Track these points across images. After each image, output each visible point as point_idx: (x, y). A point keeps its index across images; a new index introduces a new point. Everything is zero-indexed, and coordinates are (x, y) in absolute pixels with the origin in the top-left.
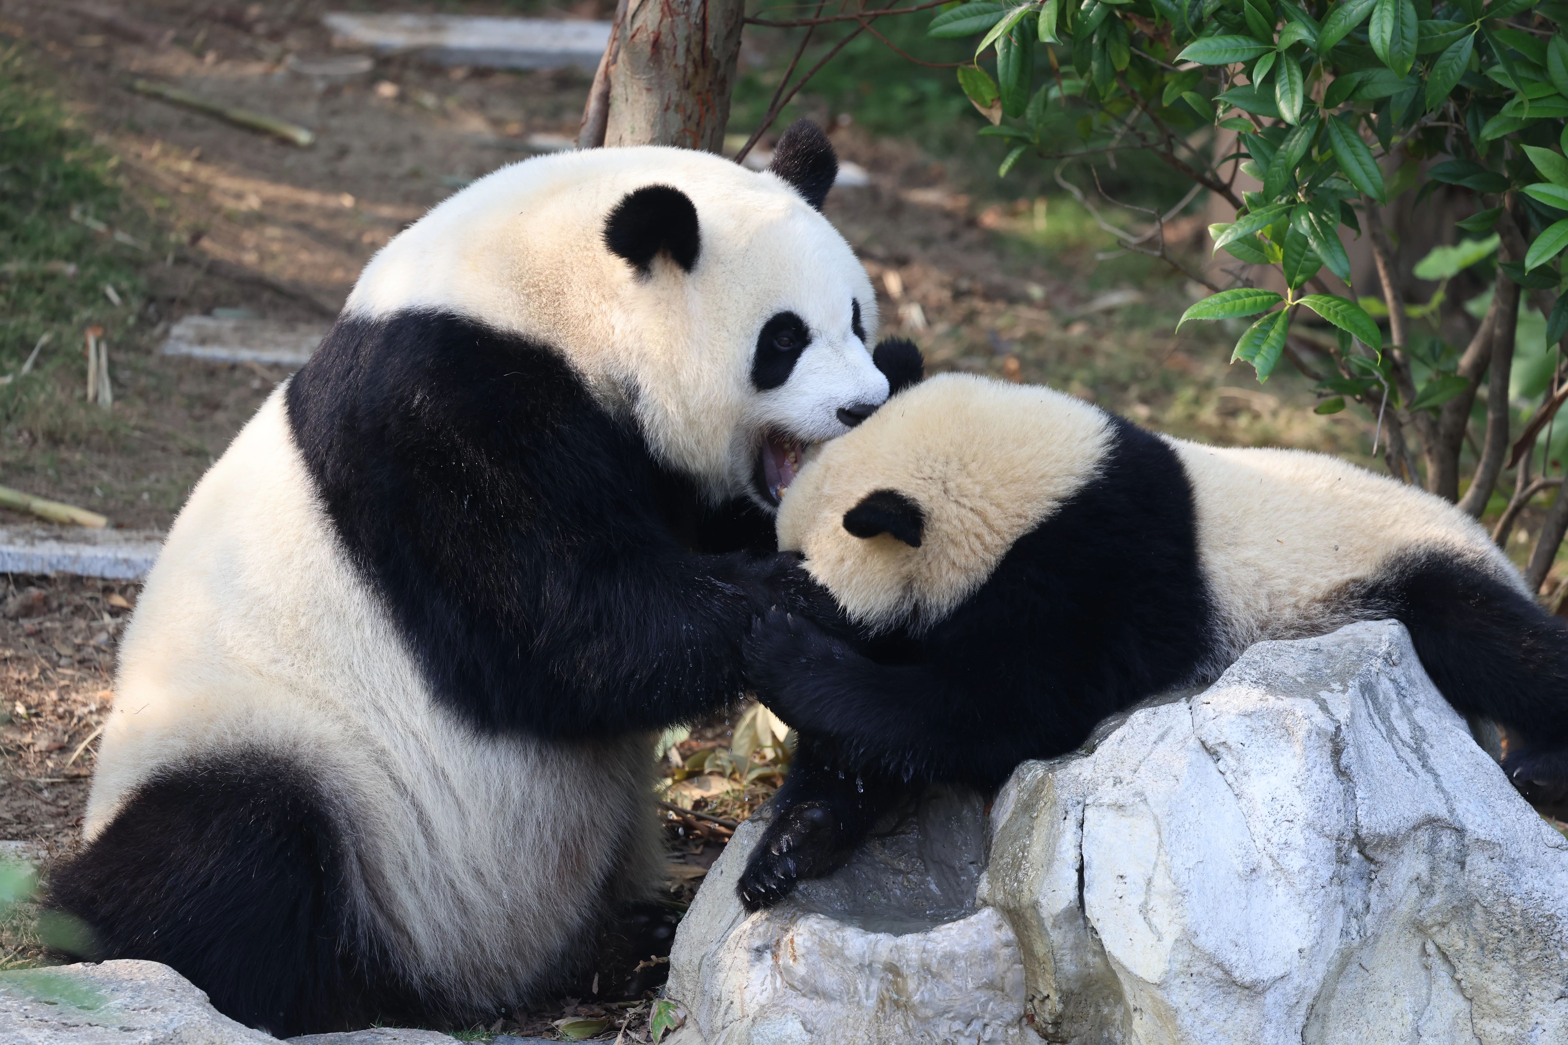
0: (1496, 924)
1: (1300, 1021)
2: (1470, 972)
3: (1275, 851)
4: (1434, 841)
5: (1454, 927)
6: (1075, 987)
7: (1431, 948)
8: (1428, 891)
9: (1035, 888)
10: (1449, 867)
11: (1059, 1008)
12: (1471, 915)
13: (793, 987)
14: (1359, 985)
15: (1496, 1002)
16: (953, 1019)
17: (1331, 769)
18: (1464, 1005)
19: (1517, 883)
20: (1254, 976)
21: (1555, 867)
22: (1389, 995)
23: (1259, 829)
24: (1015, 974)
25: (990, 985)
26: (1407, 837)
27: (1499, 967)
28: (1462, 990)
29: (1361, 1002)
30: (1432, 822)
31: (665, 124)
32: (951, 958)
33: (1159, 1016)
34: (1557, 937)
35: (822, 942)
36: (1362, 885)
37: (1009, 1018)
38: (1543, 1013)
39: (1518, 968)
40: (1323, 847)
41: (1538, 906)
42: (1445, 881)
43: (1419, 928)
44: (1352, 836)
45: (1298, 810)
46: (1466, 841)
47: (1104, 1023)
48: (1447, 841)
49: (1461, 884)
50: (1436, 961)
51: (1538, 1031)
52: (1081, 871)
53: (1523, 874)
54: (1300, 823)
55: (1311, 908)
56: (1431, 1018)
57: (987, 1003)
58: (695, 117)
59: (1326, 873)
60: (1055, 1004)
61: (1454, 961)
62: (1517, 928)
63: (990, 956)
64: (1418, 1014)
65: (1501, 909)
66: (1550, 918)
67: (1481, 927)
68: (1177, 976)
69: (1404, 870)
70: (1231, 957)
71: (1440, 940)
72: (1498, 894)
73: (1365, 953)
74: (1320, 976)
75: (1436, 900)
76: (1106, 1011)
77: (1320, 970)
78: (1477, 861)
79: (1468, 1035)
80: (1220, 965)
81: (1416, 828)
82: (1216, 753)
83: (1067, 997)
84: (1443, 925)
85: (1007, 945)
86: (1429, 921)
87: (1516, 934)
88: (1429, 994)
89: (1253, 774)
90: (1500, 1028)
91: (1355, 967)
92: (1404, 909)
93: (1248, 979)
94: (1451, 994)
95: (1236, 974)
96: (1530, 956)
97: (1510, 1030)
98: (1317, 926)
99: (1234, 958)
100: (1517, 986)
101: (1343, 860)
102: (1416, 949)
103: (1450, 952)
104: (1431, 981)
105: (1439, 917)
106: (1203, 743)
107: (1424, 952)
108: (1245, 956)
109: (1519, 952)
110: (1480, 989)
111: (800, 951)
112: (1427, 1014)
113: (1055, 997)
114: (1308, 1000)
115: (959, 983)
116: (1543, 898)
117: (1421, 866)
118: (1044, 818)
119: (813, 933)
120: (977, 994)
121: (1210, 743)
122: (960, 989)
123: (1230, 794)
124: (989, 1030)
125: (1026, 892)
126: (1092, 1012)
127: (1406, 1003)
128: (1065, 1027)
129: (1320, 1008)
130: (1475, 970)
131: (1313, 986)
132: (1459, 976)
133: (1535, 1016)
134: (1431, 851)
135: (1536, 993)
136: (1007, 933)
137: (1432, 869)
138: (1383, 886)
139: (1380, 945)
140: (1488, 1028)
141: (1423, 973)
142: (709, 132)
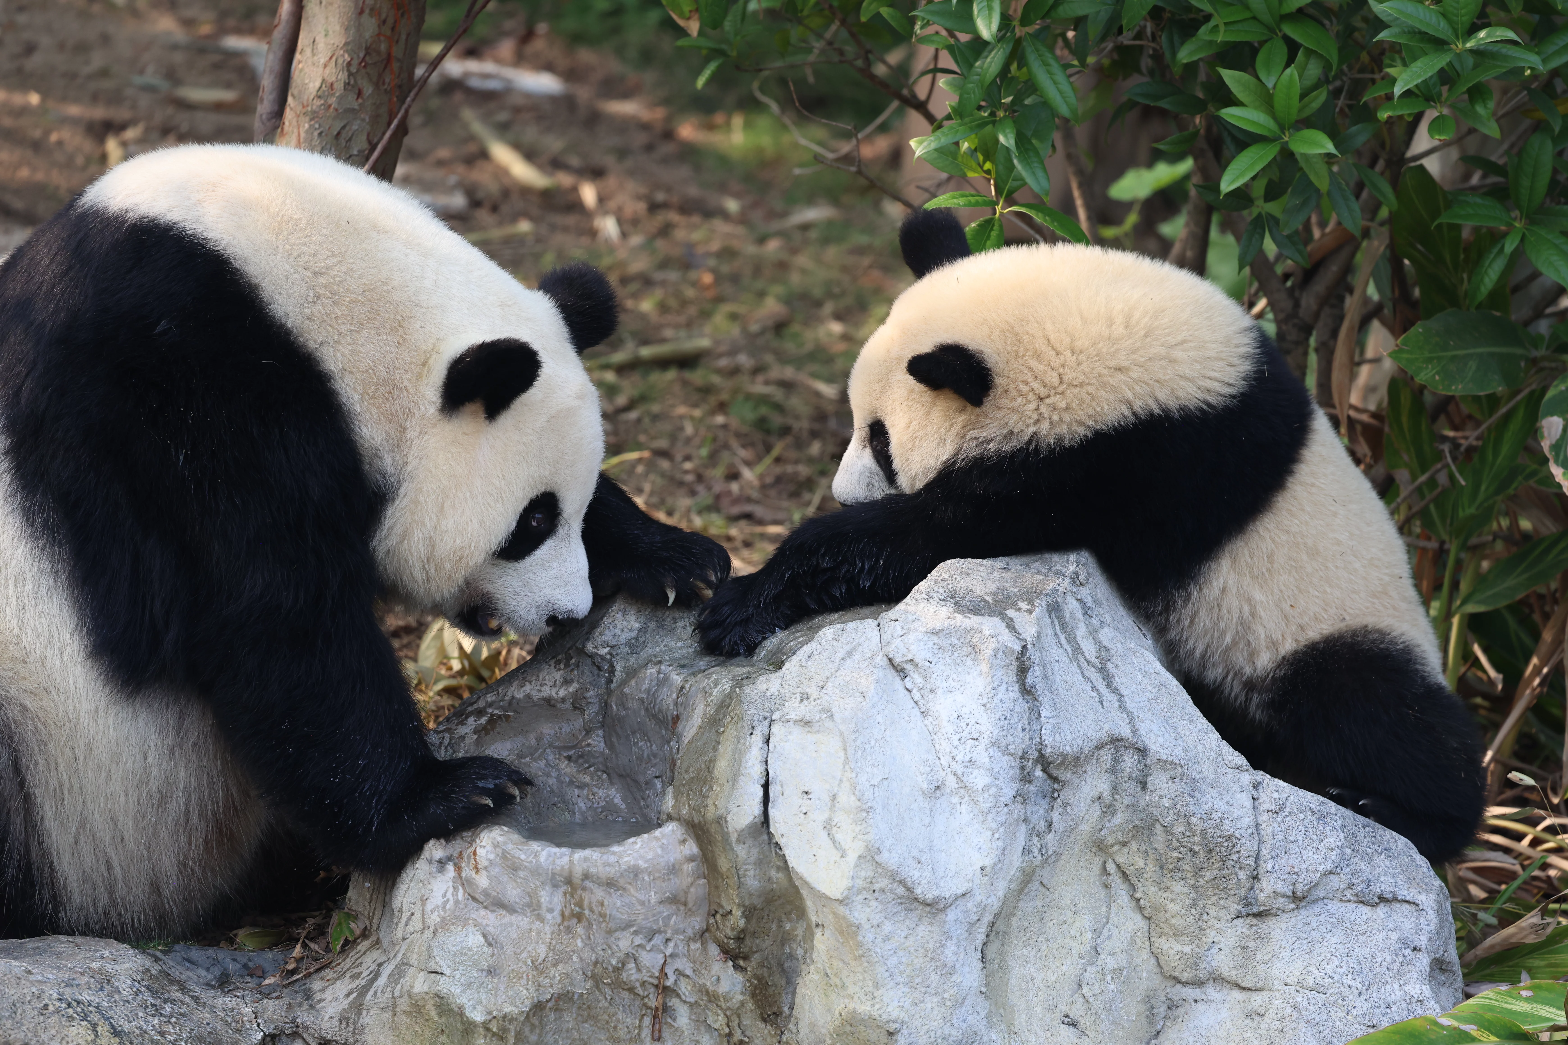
0: (1175, 844)
1: (980, 938)
2: (1149, 891)
3: (959, 769)
4: (1116, 761)
5: (1134, 846)
6: (758, 902)
7: (1111, 867)
8: (1109, 810)
9: (720, 803)
10: (1132, 787)
11: (742, 923)
12: (1151, 835)
13: (474, 899)
14: (1039, 902)
15: (1173, 921)
16: (636, 933)
17: (1016, 687)
18: (1142, 924)
19: (1197, 803)
20: (936, 893)
21: (1235, 788)
22: (1069, 913)
23: (944, 746)
24: (699, 889)
25: (673, 900)
26: (1090, 756)
27: (1177, 887)
28: (1141, 909)
29: (1042, 920)
30: (1115, 742)
31: (359, 27)
32: (635, 872)
33: (841, 933)
34: (1235, 857)
35: (504, 855)
36: (1045, 804)
37: (690, 932)
38: (1220, 932)
39: (1196, 888)
40: (1007, 766)
41: (1217, 827)
42: (1127, 800)
43: (1100, 847)
44: (1036, 754)
45: (983, 729)
46: (1149, 761)
47: (785, 939)
48: (1129, 761)
49: (1143, 803)
50: (1116, 880)
51: (1214, 950)
52: (766, 786)
53: (1203, 794)
54: (985, 741)
55: (994, 825)
56: (1110, 937)
57: (669, 917)
58: (390, 21)
59: (1009, 791)
60: (738, 919)
61: (1134, 880)
62: (1196, 848)
63: (674, 870)
64: (1098, 932)
65: (1181, 829)
66: (1229, 838)
67: (1160, 846)
68: (859, 892)
69: (1086, 789)
70: (913, 873)
71: (1121, 859)
72: (1178, 814)
73: (1046, 872)
74: (1001, 894)
75: (1118, 820)
76: (788, 926)
77: (1001, 888)
78: (1159, 781)
79: (1146, 953)
80: (902, 882)
81: (1099, 748)
82: (903, 670)
83: (749, 912)
84: (1124, 844)
85: (691, 859)
86: (1110, 840)
87: (1195, 854)
88: (1108, 912)
89: (939, 692)
90: (1177, 947)
91: (1035, 885)
92: (1086, 828)
93: (929, 896)
94: (1130, 913)
95: (918, 891)
96: (1208, 875)
97: (1187, 949)
98: (999, 844)
99: (917, 874)
100: (1195, 905)
101: (1026, 778)
102: (1096, 868)
103: (1130, 871)
104: (1110, 900)
105: (1120, 837)
106: (890, 660)
107: (1104, 870)
108: (928, 874)
109: (1198, 872)
110: (1158, 908)
111: (483, 863)
112: (1106, 933)
113: (737, 913)
114: (988, 918)
115: (642, 897)
116: (1222, 819)
117: (1103, 786)
118: (731, 733)
119: (496, 846)
120: (661, 908)
121: (898, 660)
122: (642, 903)
123: (916, 711)
124: (671, 944)
125: (711, 808)
126: (774, 927)
127: (1085, 921)
128: (748, 941)
129: (1000, 925)
130: (1154, 889)
131: (994, 903)
132: (1138, 895)
133: (1212, 935)
134: (1113, 770)
135: (1213, 912)
136: (692, 848)
137: (1114, 788)
138: (1065, 804)
139: (1061, 863)
140: (1166, 947)
141: (1103, 892)
142: (403, 37)
